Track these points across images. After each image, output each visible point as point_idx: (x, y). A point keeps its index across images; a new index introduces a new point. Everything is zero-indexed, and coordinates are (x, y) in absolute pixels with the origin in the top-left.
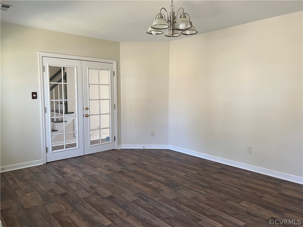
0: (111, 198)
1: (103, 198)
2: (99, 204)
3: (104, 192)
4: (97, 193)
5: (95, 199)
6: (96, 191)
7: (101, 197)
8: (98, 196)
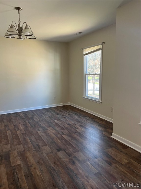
0: (59, 150)
1: (65, 150)
2: (68, 146)
3: (63, 155)
4: (69, 156)
5: (70, 150)
6: (70, 158)
7: (66, 151)
8: (69, 152)
